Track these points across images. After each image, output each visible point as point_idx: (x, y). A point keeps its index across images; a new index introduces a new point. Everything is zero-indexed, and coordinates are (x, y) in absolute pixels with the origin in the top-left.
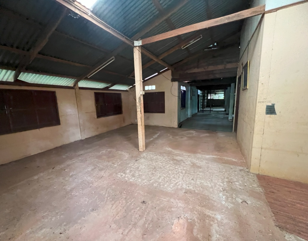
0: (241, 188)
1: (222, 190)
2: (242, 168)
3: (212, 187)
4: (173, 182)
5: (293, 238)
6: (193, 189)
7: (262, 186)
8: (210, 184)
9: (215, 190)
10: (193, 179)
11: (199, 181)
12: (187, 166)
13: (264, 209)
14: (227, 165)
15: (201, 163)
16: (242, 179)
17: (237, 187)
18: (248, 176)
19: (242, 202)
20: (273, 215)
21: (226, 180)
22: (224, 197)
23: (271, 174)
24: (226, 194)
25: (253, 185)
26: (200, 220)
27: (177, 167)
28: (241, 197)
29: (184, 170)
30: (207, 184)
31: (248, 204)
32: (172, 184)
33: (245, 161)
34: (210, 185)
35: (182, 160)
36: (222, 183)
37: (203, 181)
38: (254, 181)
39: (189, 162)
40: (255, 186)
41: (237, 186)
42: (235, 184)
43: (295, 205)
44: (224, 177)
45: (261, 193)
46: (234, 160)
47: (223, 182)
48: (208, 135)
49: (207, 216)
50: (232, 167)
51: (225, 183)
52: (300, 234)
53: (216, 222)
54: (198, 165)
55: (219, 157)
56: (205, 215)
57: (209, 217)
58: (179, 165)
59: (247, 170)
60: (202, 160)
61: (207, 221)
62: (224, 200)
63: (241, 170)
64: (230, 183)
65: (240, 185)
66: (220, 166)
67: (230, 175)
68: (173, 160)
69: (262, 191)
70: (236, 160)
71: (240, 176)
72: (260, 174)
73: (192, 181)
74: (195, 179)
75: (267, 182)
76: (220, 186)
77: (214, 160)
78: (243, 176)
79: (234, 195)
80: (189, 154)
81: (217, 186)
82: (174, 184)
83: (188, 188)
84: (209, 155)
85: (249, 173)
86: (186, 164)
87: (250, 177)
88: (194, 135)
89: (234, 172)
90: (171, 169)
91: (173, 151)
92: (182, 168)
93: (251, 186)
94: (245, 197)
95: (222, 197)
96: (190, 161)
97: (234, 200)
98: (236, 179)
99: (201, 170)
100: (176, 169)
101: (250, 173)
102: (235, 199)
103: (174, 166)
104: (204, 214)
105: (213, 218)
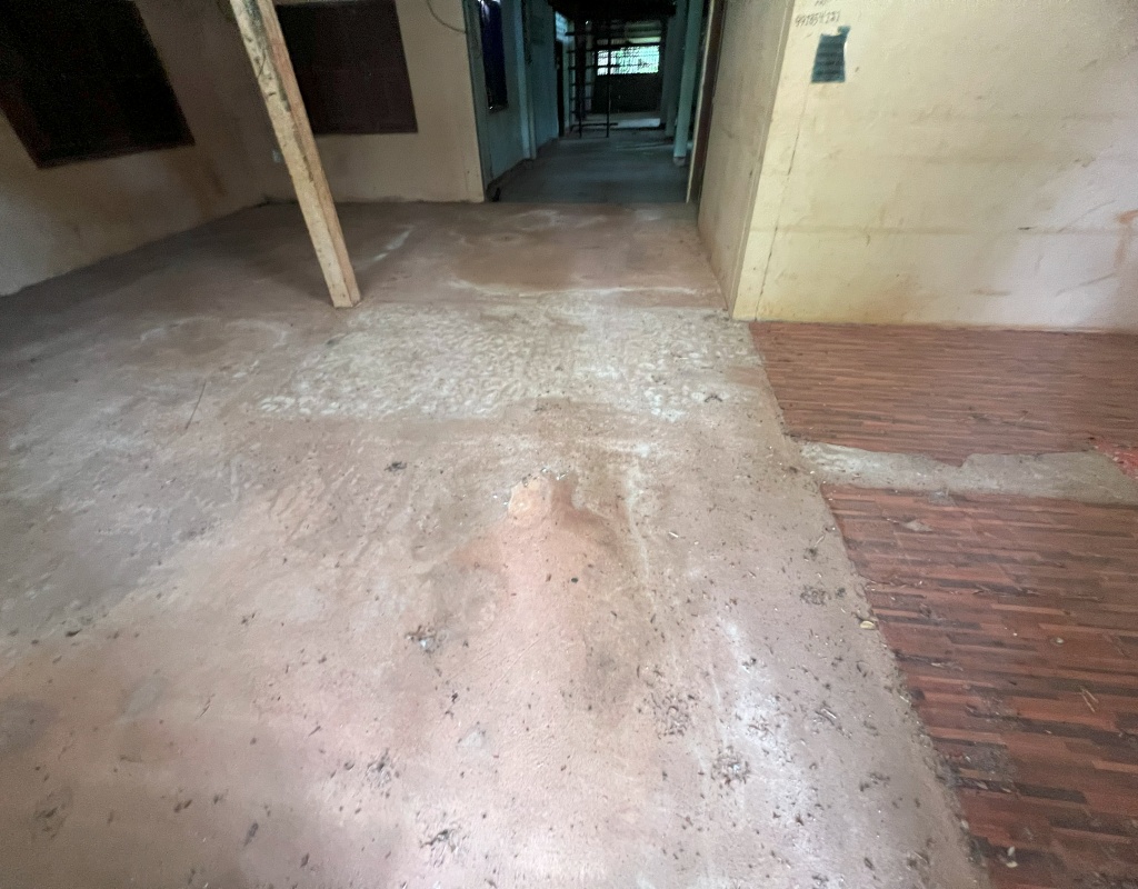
0: (706, 365)
1: (651, 380)
2: (709, 311)
3: (622, 379)
4: (493, 388)
5: (819, 449)
6: (562, 396)
7: (759, 350)
8: (617, 370)
9: (631, 385)
10: (559, 368)
11: (582, 368)
12: (535, 332)
13: (761, 404)
14: (667, 309)
15: (583, 314)
16: (708, 341)
17: (694, 365)
18: (726, 331)
19: (706, 401)
20: (780, 412)
21: (665, 352)
22: (657, 398)
23: (788, 316)
24: (665, 388)
25: (738, 353)
26: (592, 469)
27: (500, 341)
28: (705, 389)
29: (526, 345)
30: (605, 374)
31: (721, 400)
32: (491, 395)
33: (719, 291)
34: (615, 375)
35: (515, 316)
36: (651, 361)
37: (593, 369)
38: (741, 340)
39: (543, 319)
40: (744, 352)
41: (695, 361)
42: (691, 359)
43: (833, 380)
44: (659, 345)
45: (757, 368)
46: (687, 291)
47: (654, 361)
48: (601, 218)
49: (611, 455)
50: (680, 311)
51: (661, 362)
52: (833, 437)
53: (636, 461)
54: (576, 322)
55: (642, 288)
56: (605, 453)
57: (617, 455)
58: (507, 332)
59: (725, 315)
60: (586, 304)
61: (611, 467)
62: (657, 404)
63: (707, 318)
64: (676, 358)
65: (704, 359)
66: (646, 314)
67: (676, 335)
68: (483, 318)
69: (760, 362)
70: (693, 292)
71: (703, 335)
72: (759, 319)
73: (559, 374)
74: (566, 367)
75: (776, 339)
76: (646, 370)
77: (626, 301)
78: (711, 334)
79: (686, 388)
80: (540, 293)
81: (638, 372)
82: (495, 393)
83: (544, 395)
84: (608, 285)
85: (729, 323)
86: (534, 324)
87: (732, 331)
88: (553, 224)
89: (686, 327)
90: (479, 349)
91: (479, 288)
92: (518, 340)
93: (732, 356)
94: (715, 386)
95: (653, 400)
96: (547, 315)
97: (684, 401)
98: (693, 343)
99: (585, 336)
100: (497, 346)
101: (733, 321)
102: (689, 396)
103: (489, 341)
104: (601, 451)
105: (628, 455)
